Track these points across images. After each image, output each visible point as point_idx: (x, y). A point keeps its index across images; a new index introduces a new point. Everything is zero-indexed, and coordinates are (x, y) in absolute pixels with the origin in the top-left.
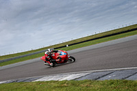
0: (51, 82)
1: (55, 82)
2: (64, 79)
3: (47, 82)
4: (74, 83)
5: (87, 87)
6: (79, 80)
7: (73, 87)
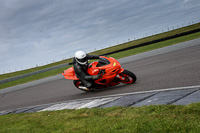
2: (83, 106)
6: (105, 107)
7: (96, 118)
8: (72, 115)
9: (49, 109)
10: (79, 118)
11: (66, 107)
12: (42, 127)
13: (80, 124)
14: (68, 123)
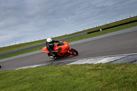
0: (85, 64)
1: (89, 65)
2: (99, 62)
3: (82, 65)
4: (109, 66)
5: (122, 69)
6: (114, 63)
7: (108, 70)
8: (91, 68)
9: (75, 63)
10: (96, 70)
11: (86, 62)
12: (71, 75)
13: (97, 74)
14: (88, 73)
